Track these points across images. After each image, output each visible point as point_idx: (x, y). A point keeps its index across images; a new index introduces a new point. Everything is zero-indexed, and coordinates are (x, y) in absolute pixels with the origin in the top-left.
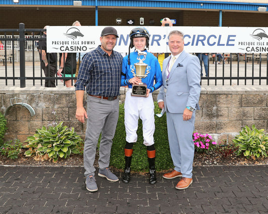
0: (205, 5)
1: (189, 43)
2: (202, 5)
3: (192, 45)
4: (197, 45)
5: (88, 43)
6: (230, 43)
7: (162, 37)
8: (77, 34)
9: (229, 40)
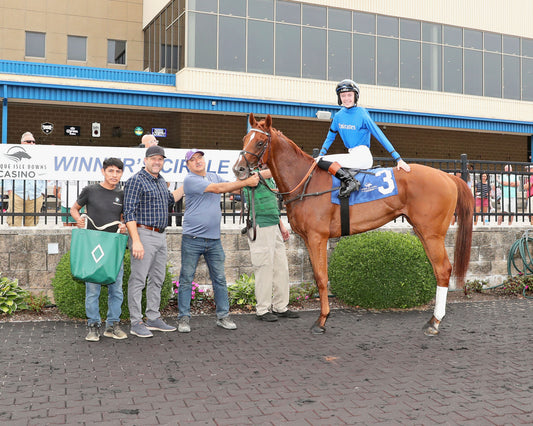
0: (219, 103)
1: (170, 169)
2: (214, 103)
3: (175, 171)
4: (180, 172)
5: (37, 167)
6: (223, 170)
7: (136, 162)
8: (21, 155)
9: (221, 166)
